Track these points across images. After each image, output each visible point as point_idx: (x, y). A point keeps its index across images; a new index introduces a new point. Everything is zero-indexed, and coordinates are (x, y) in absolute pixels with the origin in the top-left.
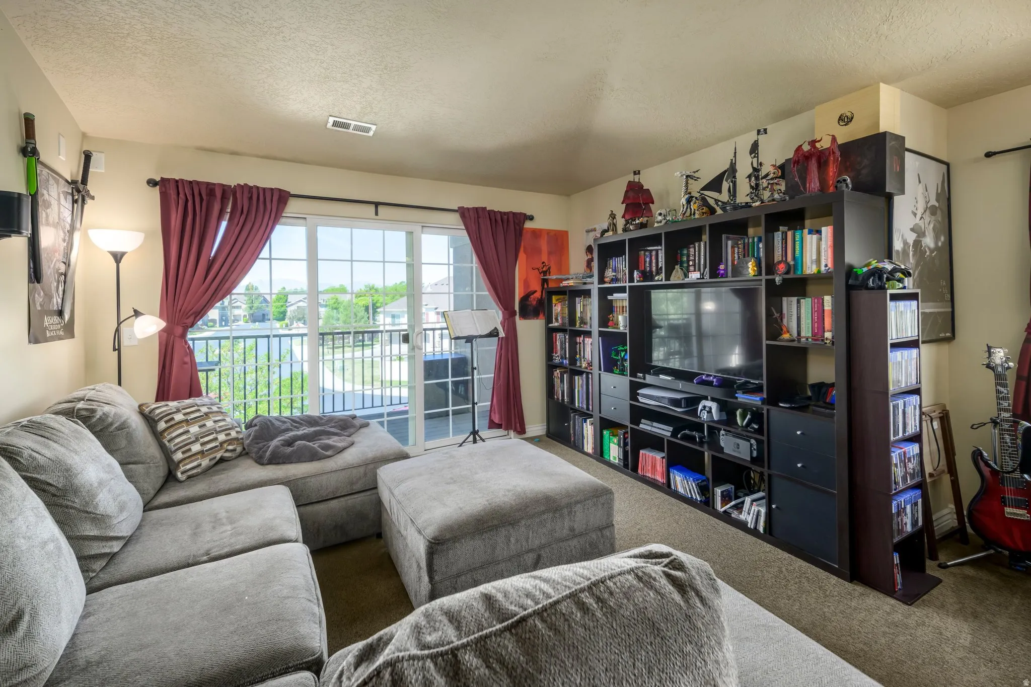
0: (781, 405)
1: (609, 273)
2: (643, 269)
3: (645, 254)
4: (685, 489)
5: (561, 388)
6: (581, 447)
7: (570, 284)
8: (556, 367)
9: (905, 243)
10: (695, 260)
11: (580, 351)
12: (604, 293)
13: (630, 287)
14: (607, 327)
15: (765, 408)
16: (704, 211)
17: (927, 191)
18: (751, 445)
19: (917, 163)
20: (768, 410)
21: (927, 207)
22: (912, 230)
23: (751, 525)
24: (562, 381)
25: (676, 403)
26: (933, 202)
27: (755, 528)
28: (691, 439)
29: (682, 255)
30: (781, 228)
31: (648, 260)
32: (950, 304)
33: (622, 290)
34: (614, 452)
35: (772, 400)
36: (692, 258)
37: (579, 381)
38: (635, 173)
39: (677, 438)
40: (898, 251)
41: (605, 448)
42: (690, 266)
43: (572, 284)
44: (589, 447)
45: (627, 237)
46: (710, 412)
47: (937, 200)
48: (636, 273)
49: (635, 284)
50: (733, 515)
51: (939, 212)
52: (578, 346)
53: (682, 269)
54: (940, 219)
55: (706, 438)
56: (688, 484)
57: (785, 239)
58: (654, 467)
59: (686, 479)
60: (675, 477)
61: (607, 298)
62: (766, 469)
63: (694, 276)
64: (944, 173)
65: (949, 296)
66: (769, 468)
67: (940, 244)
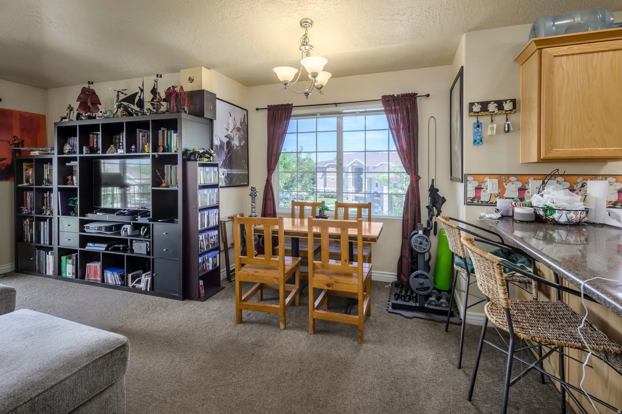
0: (159, 221)
1: (67, 148)
2: (92, 146)
3: (93, 137)
4: (112, 280)
5: (29, 233)
6: (44, 273)
7: (36, 154)
8: (25, 217)
9: (222, 142)
10: (122, 142)
11: (47, 203)
12: (62, 161)
13: (80, 157)
14: (67, 184)
15: (151, 223)
16: (124, 113)
17: (235, 120)
18: (147, 245)
19: (229, 108)
20: (153, 224)
21: (235, 127)
22: (226, 137)
23: (144, 289)
24: (31, 227)
25: (109, 229)
26: (238, 125)
27: (146, 290)
28: (118, 249)
29: (116, 139)
30: (162, 128)
31: (95, 140)
32: (247, 170)
33: (75, 159)
34: (69, 269)
35: (155, 219)
36: (121, 141)
37: (44, 226)
38: (89, 83)
39: (109, 251)
40: (217, 146)
41: (63, 268)
42: (120, 146)
43: (38, 154)
44: (50, 271)
45: (78, 123)
46: (126, 231)
47: (241, 125)
48: (84, 148)
49: (84, 155)
50: (136, 287)
51: (242, 131)
52: (45, 200)
53: (115, 148)
54: (242, 134)
55: (129, 247)
56: (114, 276)
57: (163, 134)
58: (95, 272)
59: (113, 274)
60: (107, 275)
61: (65, 165)
62: (151, 256)
63: (121, 152)
64: (245, 114)
65: (247, 167)
66: (153, 255)
67: (242, 144)
